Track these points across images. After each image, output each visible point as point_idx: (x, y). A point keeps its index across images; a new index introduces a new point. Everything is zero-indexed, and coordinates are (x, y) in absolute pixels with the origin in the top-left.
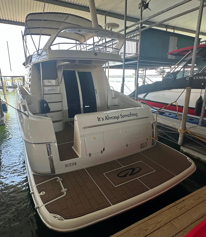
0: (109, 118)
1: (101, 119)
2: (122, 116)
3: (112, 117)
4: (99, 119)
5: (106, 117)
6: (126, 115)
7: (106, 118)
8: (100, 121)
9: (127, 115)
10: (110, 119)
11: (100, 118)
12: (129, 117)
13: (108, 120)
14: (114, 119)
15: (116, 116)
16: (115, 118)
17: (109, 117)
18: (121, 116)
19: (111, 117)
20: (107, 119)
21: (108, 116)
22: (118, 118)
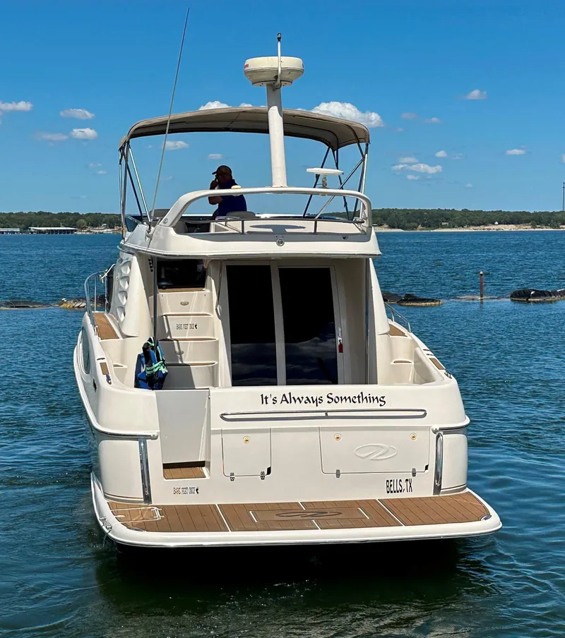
0: (292, 400)
1: (270, 401)
2: (332, 399)
3: (302, 398)
4: (264, 400)
5: (284, 395)
6: (345, 398)
7: (284, 399)
8: (267, 403)
9: (349, 398)
10: (295, 401)
11: (266, 398)
12: (355, 402)
13: (288, 403)
14: (306, 403)
15: (312, 398)
16: (308, 400)
17: (294, 398)
18: (328, 397)
19: (298, 398)
20: (286, 400)
21: (290, 394)
22: (318, 401)
